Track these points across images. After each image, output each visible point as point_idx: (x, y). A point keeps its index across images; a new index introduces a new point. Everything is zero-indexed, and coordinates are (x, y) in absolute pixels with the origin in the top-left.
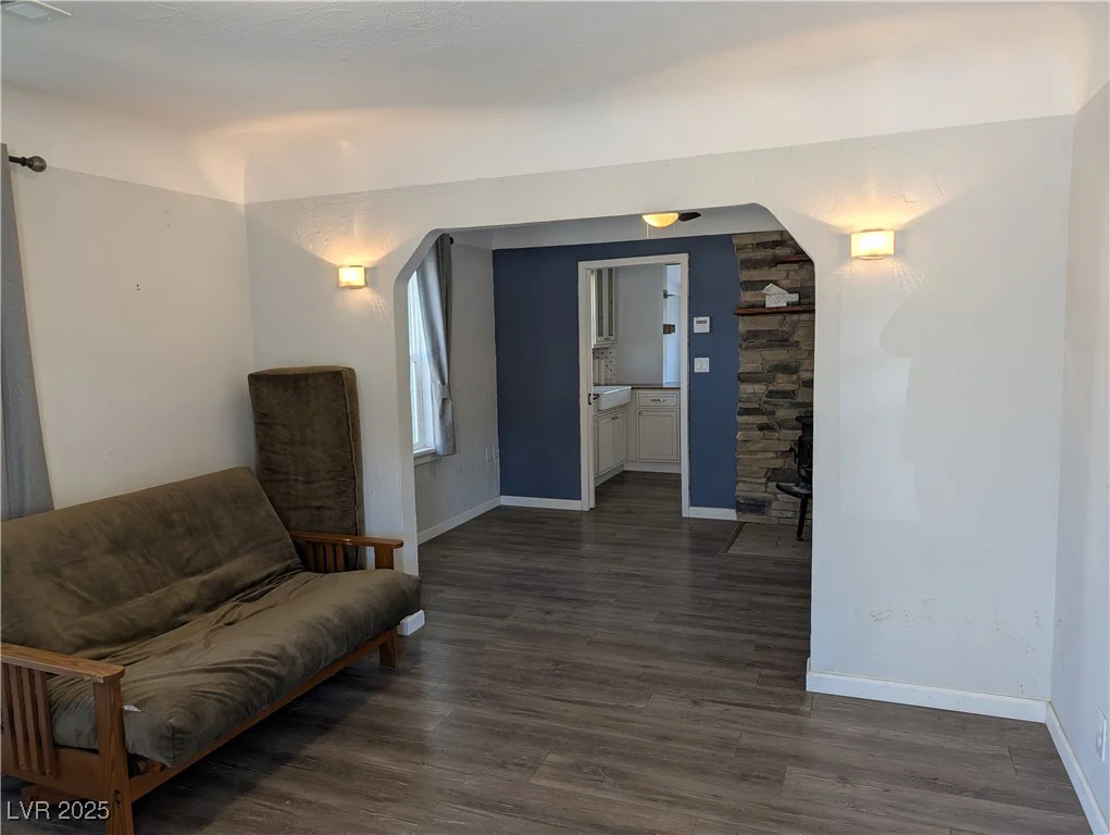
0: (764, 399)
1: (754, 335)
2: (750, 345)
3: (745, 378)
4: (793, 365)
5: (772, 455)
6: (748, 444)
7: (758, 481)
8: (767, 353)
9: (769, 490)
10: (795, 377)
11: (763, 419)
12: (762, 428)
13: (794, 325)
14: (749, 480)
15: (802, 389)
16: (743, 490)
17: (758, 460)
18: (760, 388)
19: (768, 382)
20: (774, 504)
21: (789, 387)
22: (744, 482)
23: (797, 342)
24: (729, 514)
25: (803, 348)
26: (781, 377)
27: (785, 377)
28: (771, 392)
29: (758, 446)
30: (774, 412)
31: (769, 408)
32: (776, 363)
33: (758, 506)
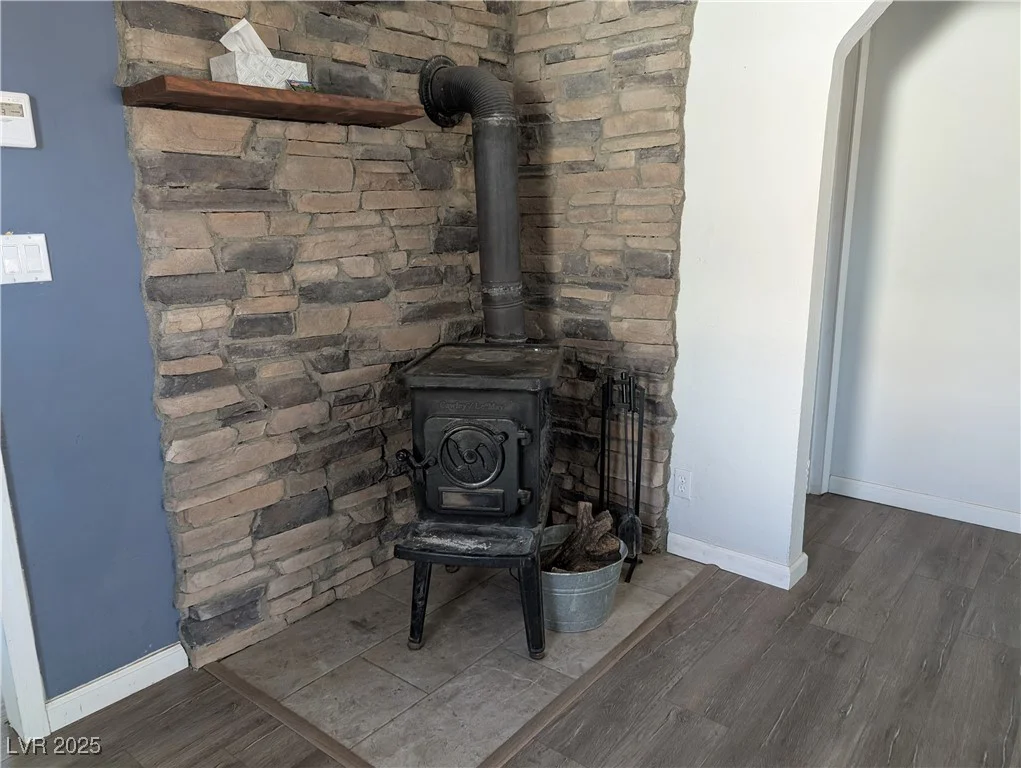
0: (227, 341)
1: (182, 166)
2: (178, 194)
3: (167, 292)
4: (284, 249)
5: (259, 476)
6: (201, 468)
7: (234, 549)
8: (220, 221)
9: (260, 560)
10: (286, 279)
11: (228, 395)
12: (230, 417)
13: (275, 148)
14: (214, 556)
15: (304, 307)
16: (202, 588)
17: (229, 500)
18: (214, 316)
19: (234, 296)
20: (274, 589)
21: (277, 305)
22: (203, 567)
23: (285, 192)
24: (169, 661)
25: (301, 208)
26: (257, 282)
27: (270, 281)
28: (241, 322)
29: (228, 466)
30: (252, 373)
31: (239, 363)
32: (246, 245)
33: (240, 609)
